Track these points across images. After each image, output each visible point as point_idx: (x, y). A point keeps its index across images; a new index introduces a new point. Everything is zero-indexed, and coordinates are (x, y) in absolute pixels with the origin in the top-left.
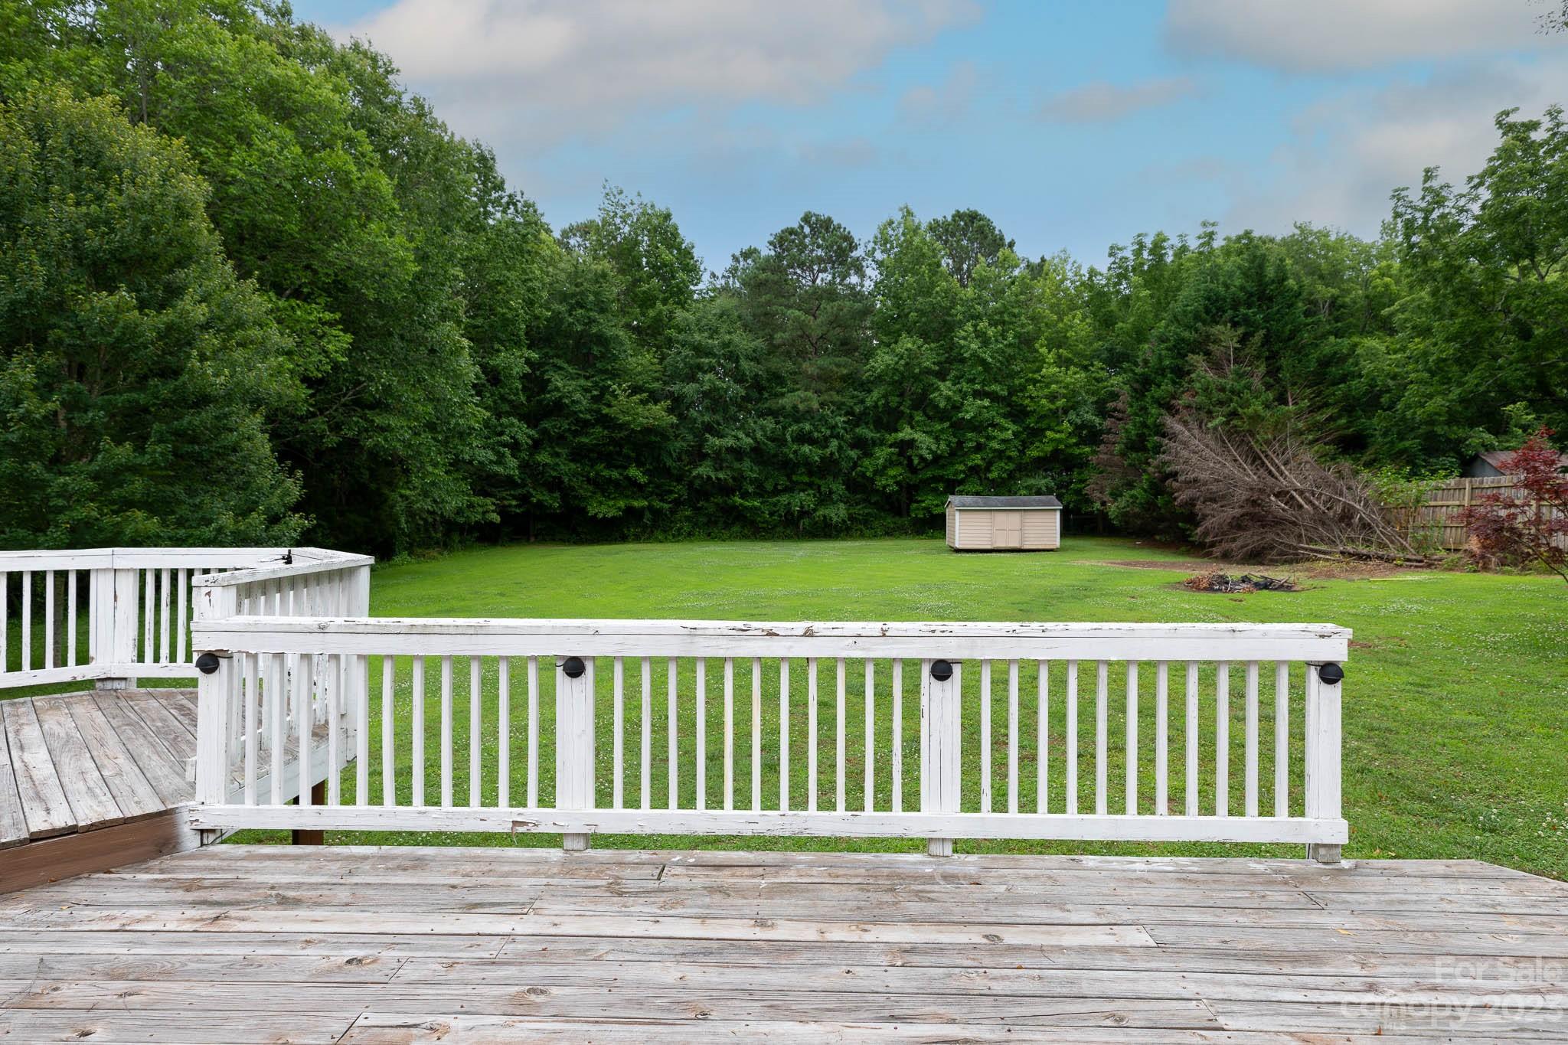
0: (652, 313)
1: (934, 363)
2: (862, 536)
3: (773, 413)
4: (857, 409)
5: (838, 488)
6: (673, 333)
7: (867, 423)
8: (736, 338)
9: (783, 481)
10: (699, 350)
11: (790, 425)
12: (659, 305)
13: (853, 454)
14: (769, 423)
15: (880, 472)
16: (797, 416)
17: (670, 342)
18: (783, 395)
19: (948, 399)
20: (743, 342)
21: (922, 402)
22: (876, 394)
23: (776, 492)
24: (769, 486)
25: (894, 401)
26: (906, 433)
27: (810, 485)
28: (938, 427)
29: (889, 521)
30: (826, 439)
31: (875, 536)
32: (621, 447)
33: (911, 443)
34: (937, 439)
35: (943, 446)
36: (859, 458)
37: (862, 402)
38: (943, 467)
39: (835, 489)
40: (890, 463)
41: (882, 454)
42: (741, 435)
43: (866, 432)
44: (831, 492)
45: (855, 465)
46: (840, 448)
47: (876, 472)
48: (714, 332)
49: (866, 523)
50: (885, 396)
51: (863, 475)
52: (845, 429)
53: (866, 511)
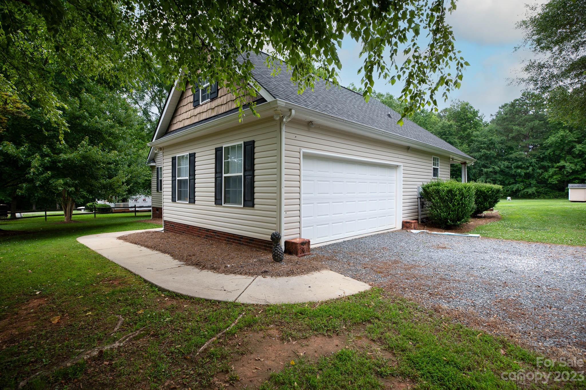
0: (466, 133)
1: (575, 138)
2: (544, 198)
3: (508, 159)
4: (541, 156)
5: (534, 182)
6: (472, 138)
7: (546, 161)
8: (493, 138)
9: (512, 181)
10: (481, 142)
11: (514, 163)
12: (469, 130)
13: (540, 171)
14: (506, 163)
15: (551, 177)
16: (517, 160)
17: (472, 141)
18: (512, 153)
19: (580, 150)
20: (496, 138)
21: (570, 152)
22: (549, 151)
23: (509, 184)
24: (507, 182)
25: (558, 152)
26: (562, 163)
27: (522, 181)
28: (576, 160)
29: (557, 193)
30: (528, 167)
31: (550, 198)
32: (456, 172)
33: (564, 167)
34: (576, 165)
35: (578, 167)
36: (542, 172)
37: (544, 153)
38: (580, 174)
39: (532, 182)
40: (555, 173)
41: (551, 171)
42: (496, 167)
43: (545, 164)
44: (530, 184)
45: (541, 175)
46: (533, 170)
47: (549, 177)
48: (486, 136)
49: (546, 194)
50: (554, 151)
51: (544, 178)
52: (536, 163)
53: (546, 190)
